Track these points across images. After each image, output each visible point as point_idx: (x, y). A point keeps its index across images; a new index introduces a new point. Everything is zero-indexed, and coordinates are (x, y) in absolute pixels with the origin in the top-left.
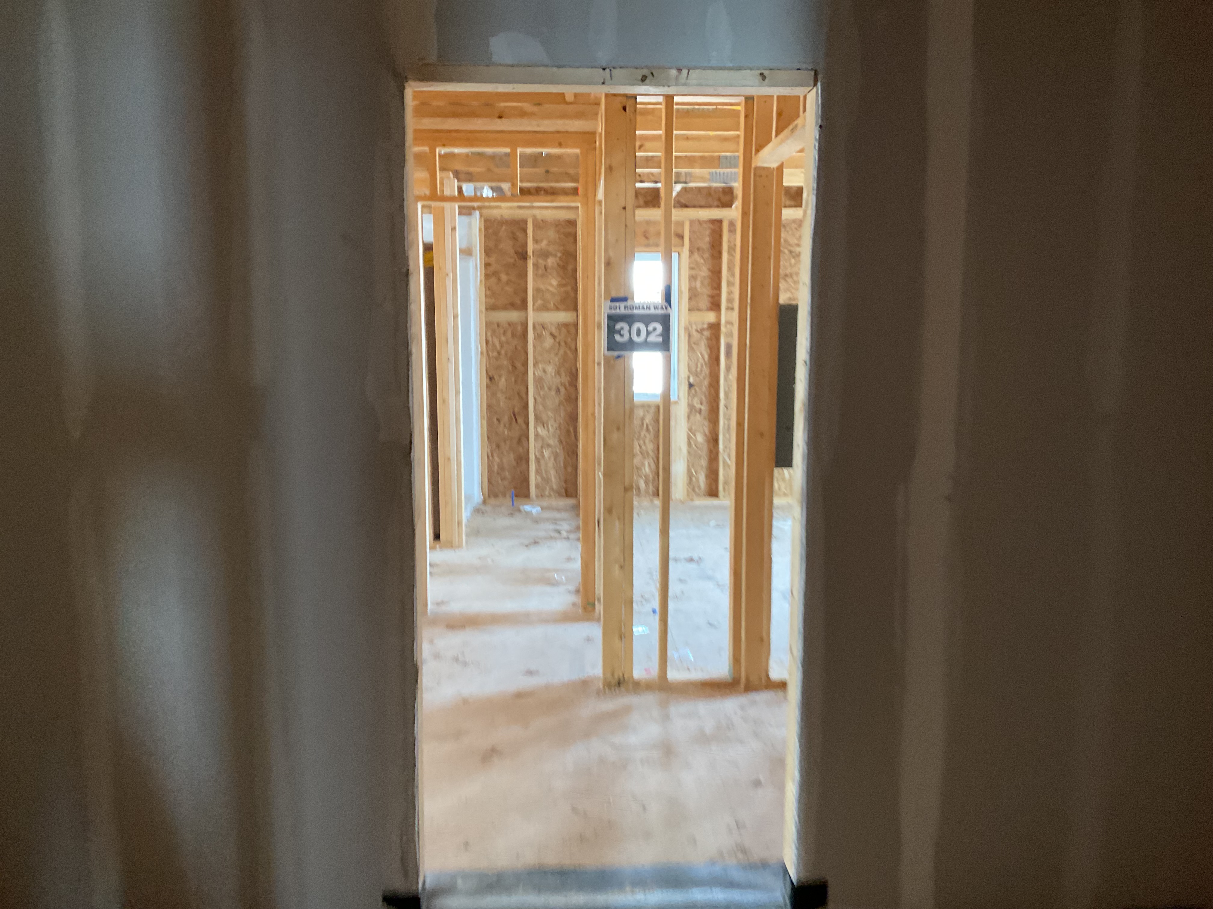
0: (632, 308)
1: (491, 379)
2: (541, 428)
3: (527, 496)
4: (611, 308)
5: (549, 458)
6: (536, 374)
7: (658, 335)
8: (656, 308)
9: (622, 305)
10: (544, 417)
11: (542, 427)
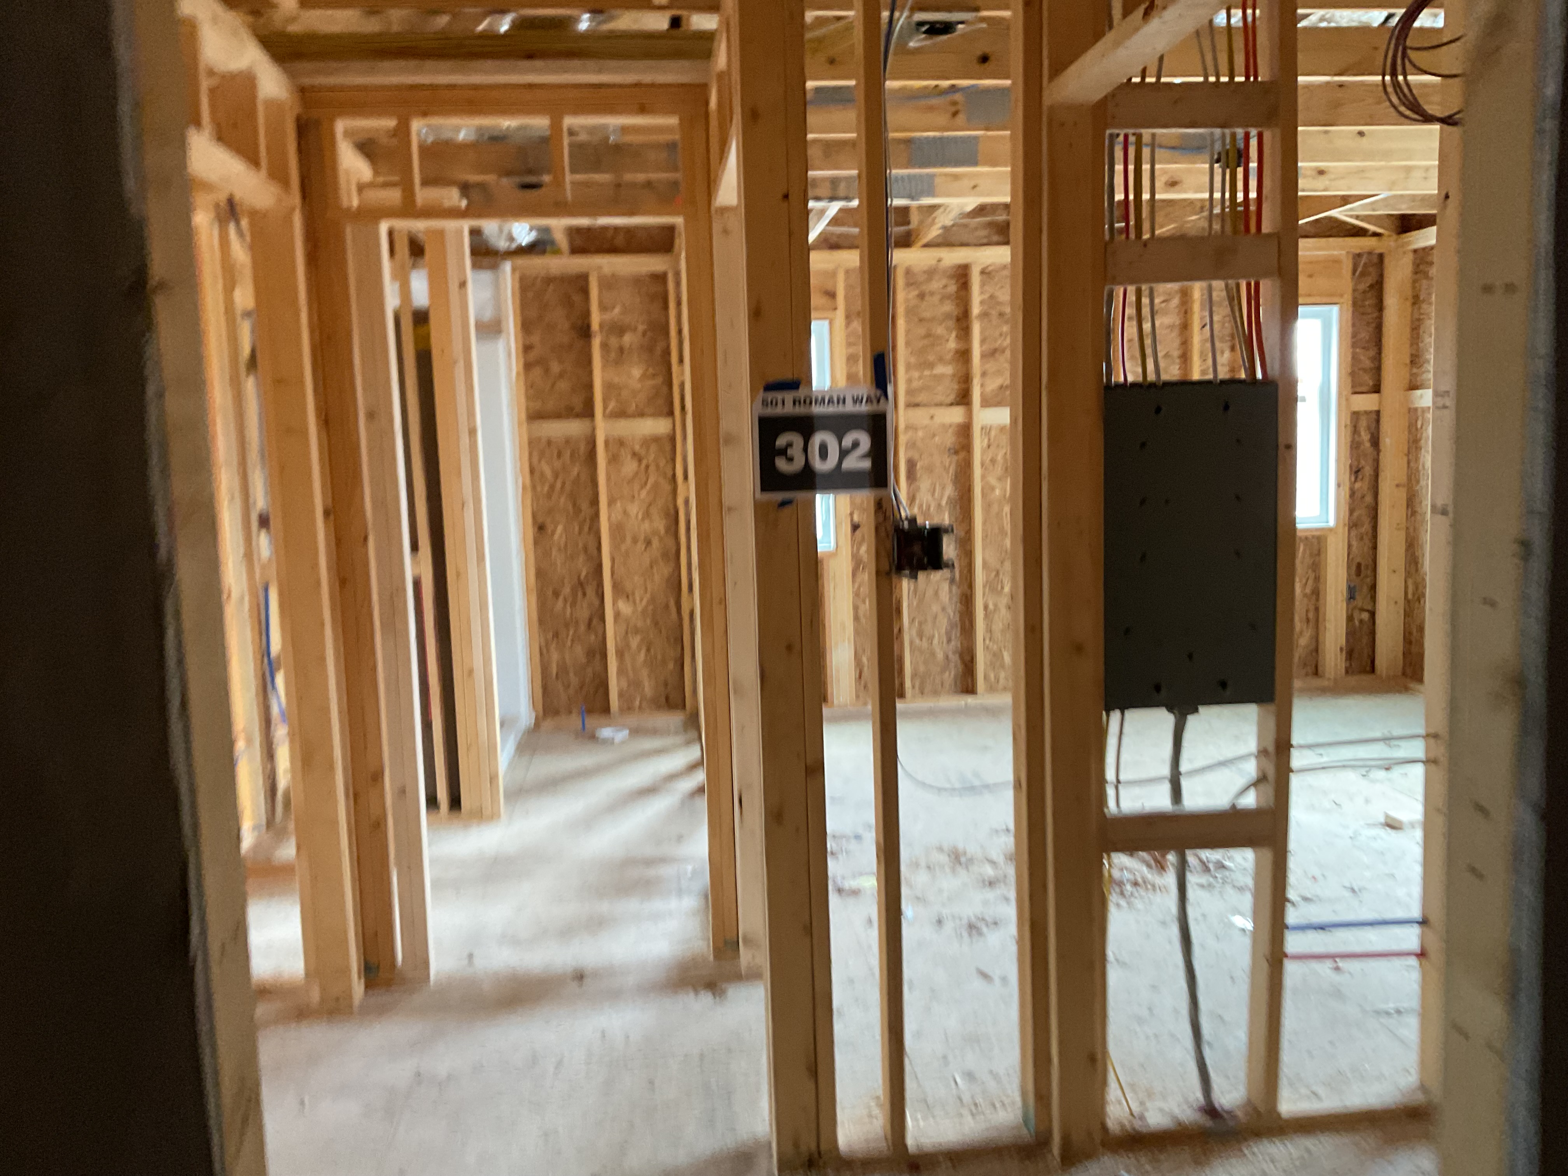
0: (808, 401)
1: (540, 528)
2: (623, 603)
4: (765, 403)
6: (613, 518)
7: (865, 456)
8: (857, 400)
9: (789, 396)
11: (625, 600)
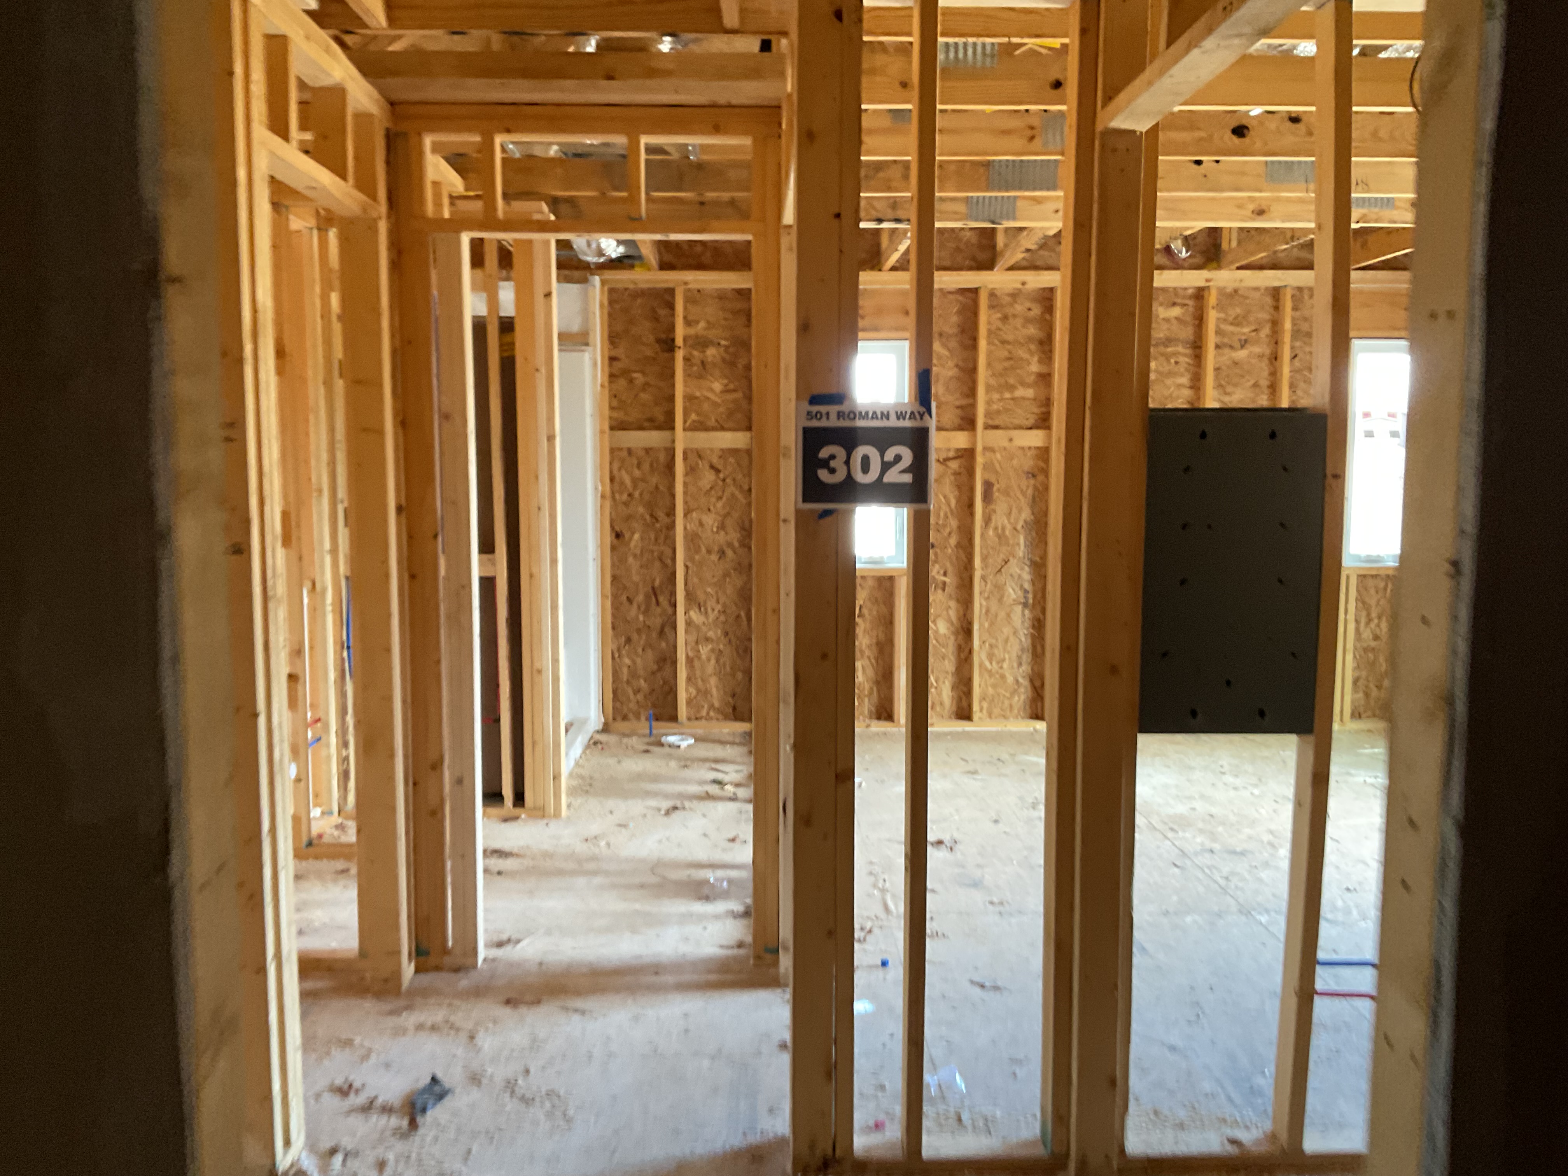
2: (695, 612)
3: (674, 718)
4: (810, 415)
5: (709, 660)
6: (688, 527)
7: (906, 471)
8: (900, 416)
9: (833, 409)
10: (701, 597)
11: (697, 610)
